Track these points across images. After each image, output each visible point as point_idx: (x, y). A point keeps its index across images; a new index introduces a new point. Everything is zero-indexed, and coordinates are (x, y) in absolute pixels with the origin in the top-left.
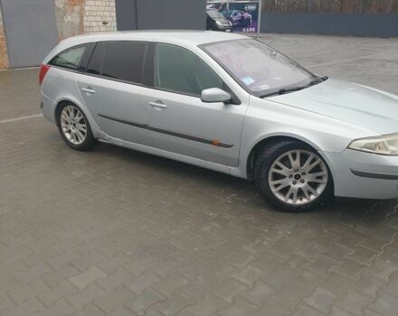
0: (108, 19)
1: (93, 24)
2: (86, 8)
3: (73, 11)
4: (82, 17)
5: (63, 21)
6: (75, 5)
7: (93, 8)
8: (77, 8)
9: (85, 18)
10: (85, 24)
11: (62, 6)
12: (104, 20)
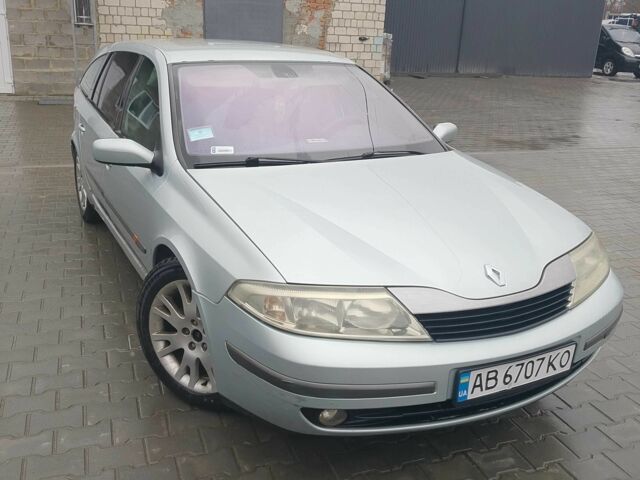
0: (369, 33)
1: (342, 39)
2: (335, 14)
3: (312, 18)
4: (325, 28)
5: (295, 33)
6: (317, 9)
7: (347, 15)
8: (319, 14)
9: (330, 30)
10: (330, 38)
11: (295, 10)
12: (363, 34)
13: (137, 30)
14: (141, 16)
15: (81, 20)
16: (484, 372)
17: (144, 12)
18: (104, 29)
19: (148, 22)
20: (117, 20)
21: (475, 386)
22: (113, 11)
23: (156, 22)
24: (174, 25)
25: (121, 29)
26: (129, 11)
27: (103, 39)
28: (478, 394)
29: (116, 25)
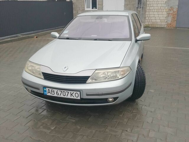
13: (157, 8)
14: (159, 4)
15: (139, 6)
16: (50, 89)
17: (160, 3)
18: (148, 8)
19: (160, 5)
20: (152, 5)
21: (48, 92)
22: (151, 3)
23: (163, 5)
24: (169, 6)
25: (152, 8)
26: (156, 3)
27: (147, 11)
28: (49, 94)
29: (151, 7)
